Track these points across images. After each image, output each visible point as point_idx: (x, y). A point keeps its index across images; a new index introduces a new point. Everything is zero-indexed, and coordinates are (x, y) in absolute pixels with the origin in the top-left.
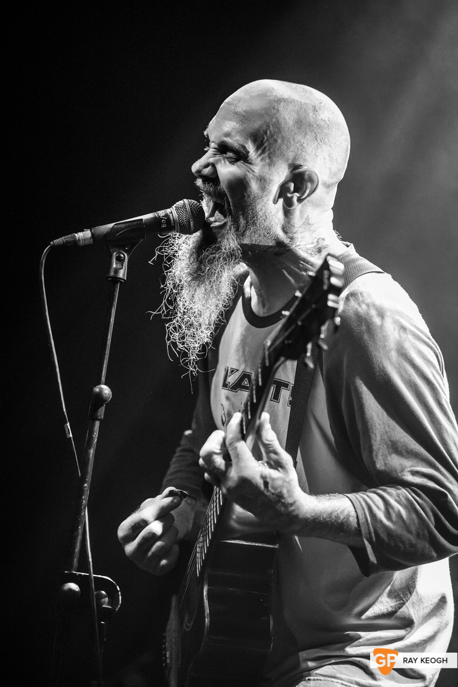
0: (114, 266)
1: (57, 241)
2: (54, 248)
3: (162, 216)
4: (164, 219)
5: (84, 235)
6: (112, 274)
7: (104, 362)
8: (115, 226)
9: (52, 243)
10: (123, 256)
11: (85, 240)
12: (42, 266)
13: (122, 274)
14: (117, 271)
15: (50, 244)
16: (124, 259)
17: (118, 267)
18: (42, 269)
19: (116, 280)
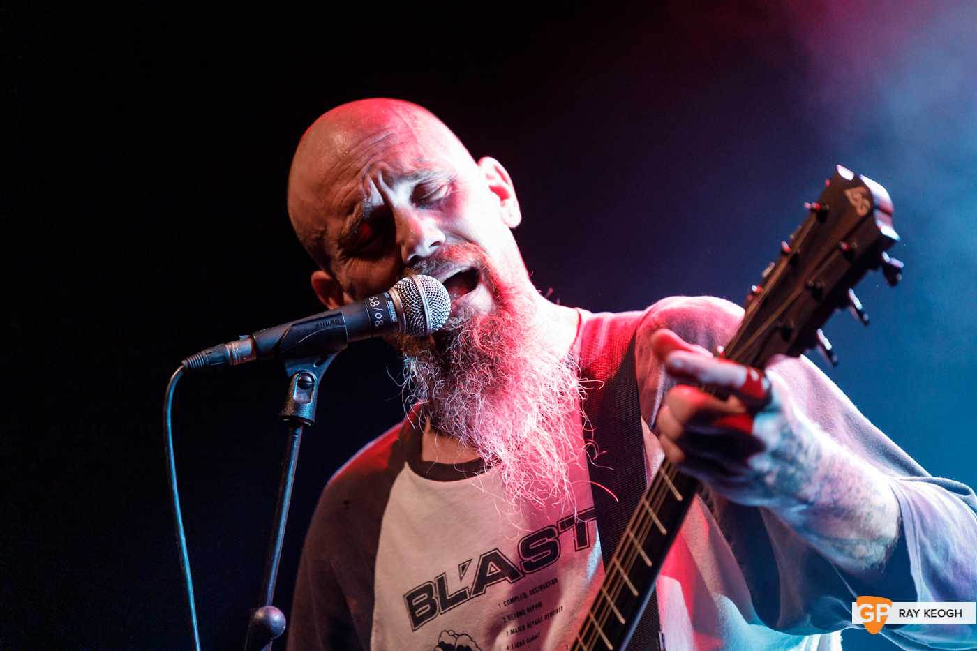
0: (295, 397)
1: (196, 360)
2: (187, 372)
3: (376, 307)
4: (379, 312)
5: (240, 347)
6: (289, 411)
7: (272, 565)
8: (294, 328)
9: (184, 362)
10: (310, 379)
11: (242, 356)
12: (167, 405)
13: (307, 412)
14: (298, 406)
15: (182, 364)
16: (313, 385)
17: (302, 399)
18: (167, 408)
19: (297, 421)
